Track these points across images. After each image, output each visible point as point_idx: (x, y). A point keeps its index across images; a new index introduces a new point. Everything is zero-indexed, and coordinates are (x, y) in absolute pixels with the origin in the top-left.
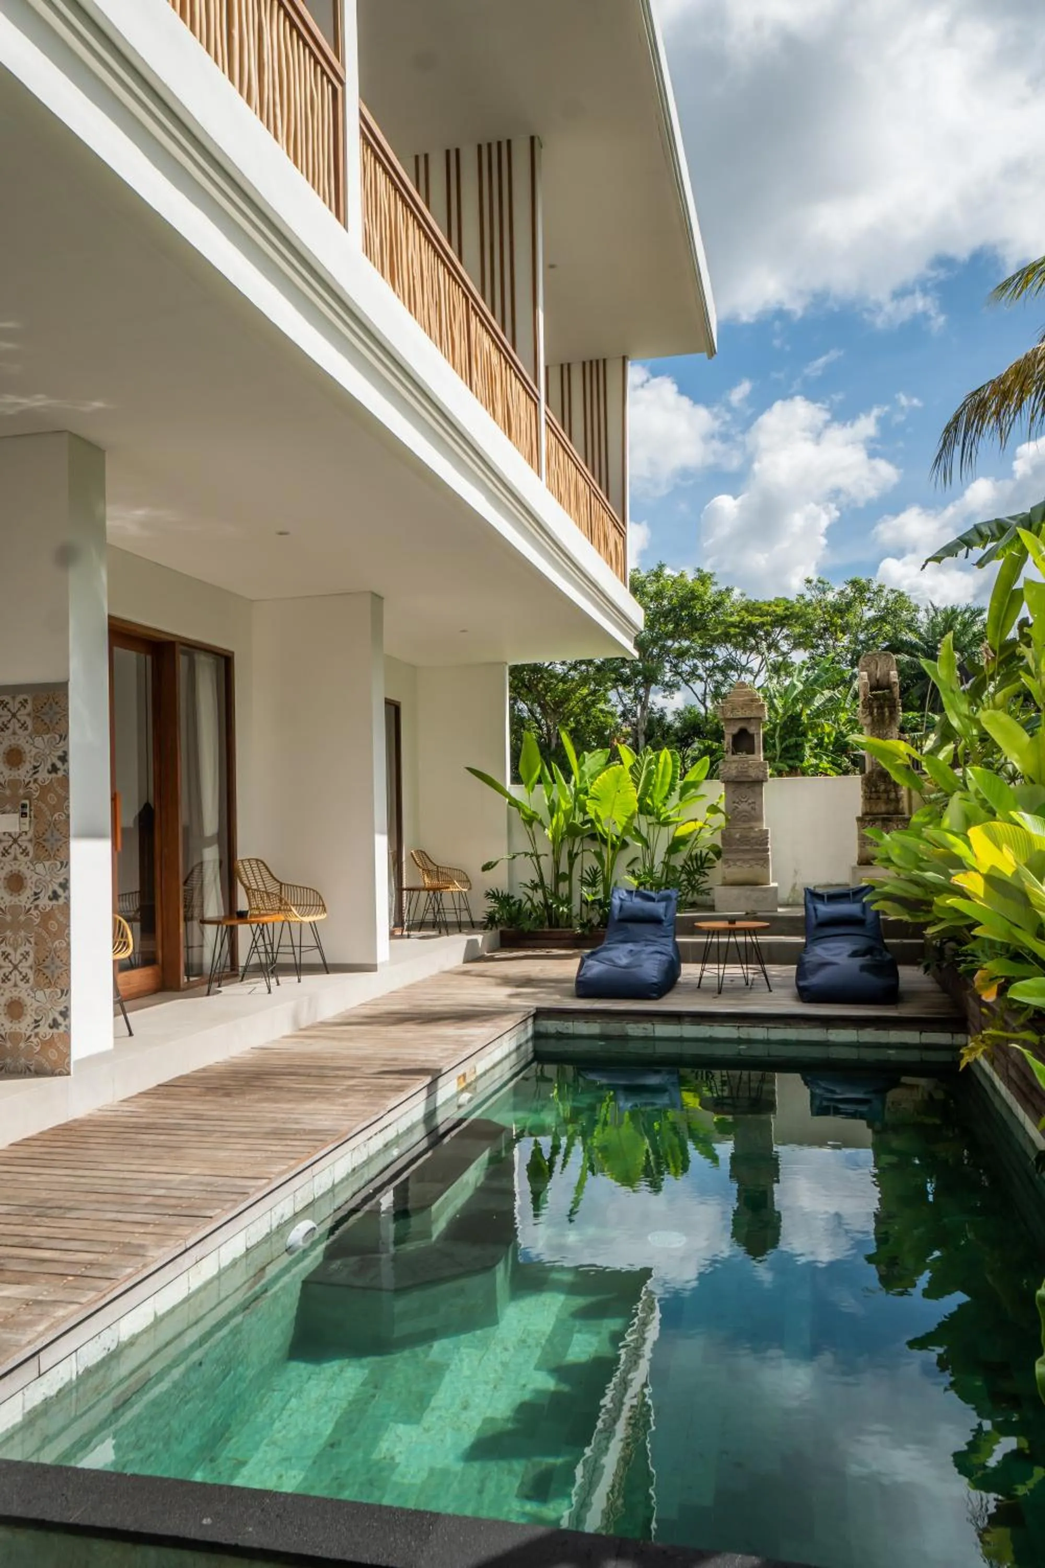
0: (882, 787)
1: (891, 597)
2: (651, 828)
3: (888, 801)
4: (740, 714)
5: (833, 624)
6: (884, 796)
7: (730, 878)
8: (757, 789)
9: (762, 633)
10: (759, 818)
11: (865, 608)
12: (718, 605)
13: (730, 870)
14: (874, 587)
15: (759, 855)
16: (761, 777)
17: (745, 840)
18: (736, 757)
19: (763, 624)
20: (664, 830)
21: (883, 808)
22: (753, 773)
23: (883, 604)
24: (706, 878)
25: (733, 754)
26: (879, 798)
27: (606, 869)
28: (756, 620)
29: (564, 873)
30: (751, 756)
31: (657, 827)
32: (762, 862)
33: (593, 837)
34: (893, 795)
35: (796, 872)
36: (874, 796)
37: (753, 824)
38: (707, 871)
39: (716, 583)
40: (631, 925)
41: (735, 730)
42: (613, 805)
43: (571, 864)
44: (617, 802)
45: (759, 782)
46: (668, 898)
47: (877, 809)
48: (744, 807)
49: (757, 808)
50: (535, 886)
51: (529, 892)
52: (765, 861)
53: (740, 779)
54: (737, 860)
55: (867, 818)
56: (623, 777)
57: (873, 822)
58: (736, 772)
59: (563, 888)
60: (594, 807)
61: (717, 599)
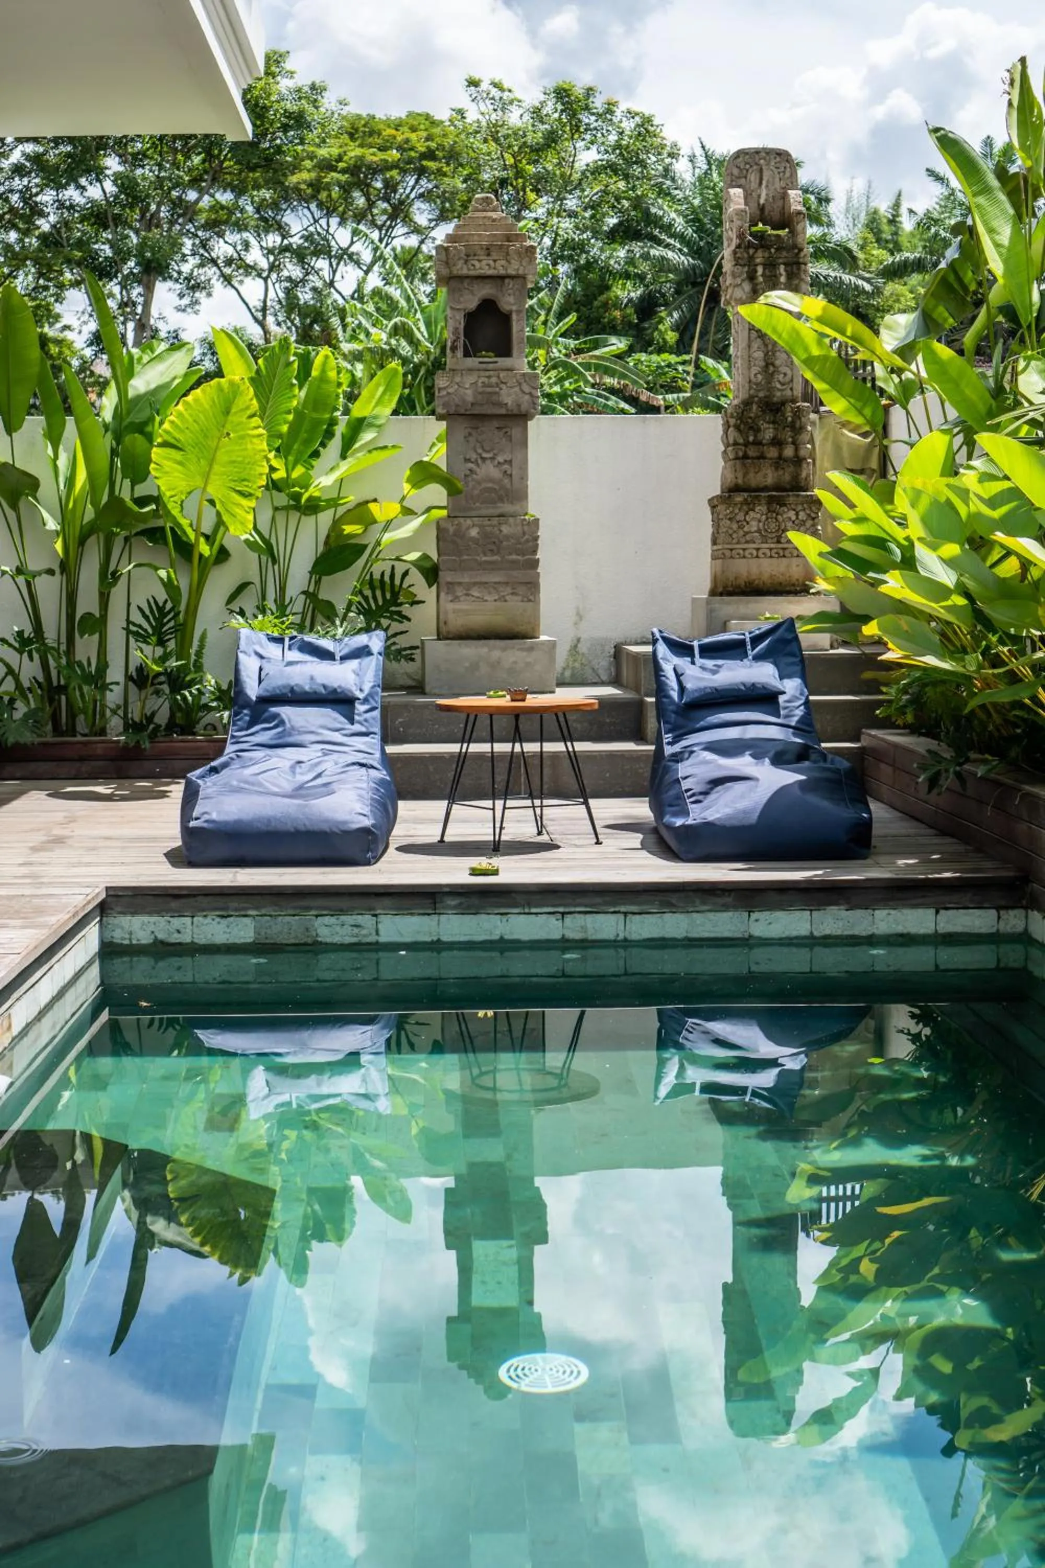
0: (768, 433)
1: (628, 126)
2: (281, 518)
3: (779, 462)
4: (483, 267)
6: (772, 453)
7: (457, 622)
8: (515, 432)
9: (379, 185)
10: (520, 495)
11: (580, 144)
12: (298, 121)
13: (457, 606)
14: (598, 103)
15: (518, 575)
16: (524, 408)
17: (491, 543)
18: (472, 362)
20: (308, 522)
21: (768, 476)
22: (509, 397)
23: (613, 138)
24: (405, 626)
25: (467, 354)
26: (762, 457)
27: (182, 607)
28: (373, 156)
29: (89, 615)
30: (503, 362)
31: (294, 516)
32: (521, 590)
33: (155, 535)
34: (789, 452)
35: (580, 616)
36: (752, 452)
37: (507, 508)
38: (406, 609)
39: (291, 74)
40: (285, 712)
41: (472, 303)
42: (211, 466)
43: (104, 599)
44: (222, 456)
45: (522, 417)
46: (362, 652)
47: (755, 479)
48: (489, 470)
49: (515, 472)
50: (23, 643)
51: (12, 657)
52: (533, 586)
53: (476, 411)
54: (469, 586)
55: (739, 498)
56: (240, 403)
57: (749, 505)
58: (469, 395)
59: (86, 647)
60: (168, 465)
61: (291, 107)
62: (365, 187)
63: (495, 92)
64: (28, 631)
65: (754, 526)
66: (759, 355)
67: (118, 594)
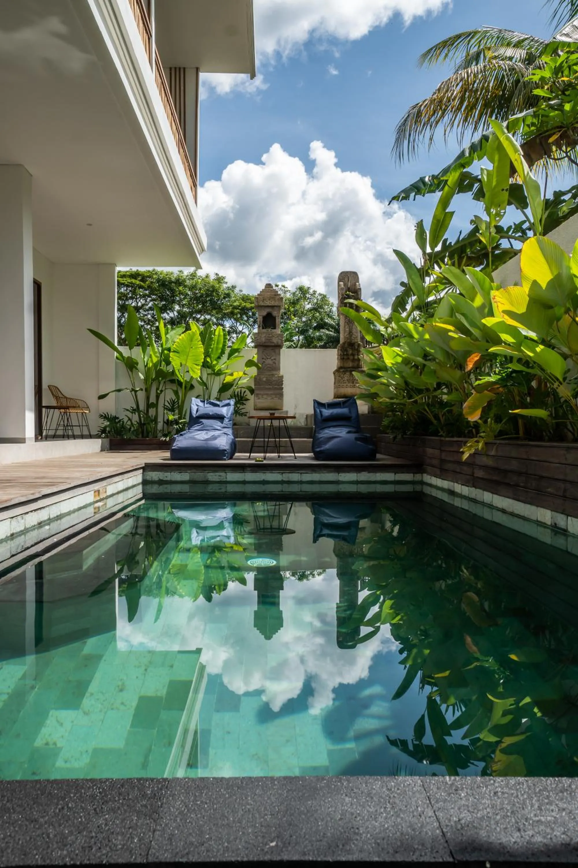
0: (350, 352)
1: (319, 298)
2: (209, 376)
3: (353, 360)
4: (268, 303)
5: (289, 311)
6: (351, 357)
7: (259, 405)
8: (277, 351)
10: (278, 369)
11: (307, 303)
12: (228, 295)
13: (259, 400)
14: (311, 291)
15: (278, 391)
16: (279, 343)
17: (269, 382)
18: (264, 330)
19: (252, 308)
20: (217, 378)
21: (350, 364)
22: (275, 340)
23: (315, 301)
24: (244, 406)
25: (263, 328)
26: (348, 359)
27: (180, 401)
28: (248, 305)
29: (153, 403)
30: (274, 330)
31: (213, 376)
32: (278, 396)
33: (172, 381)
34: (356, 357)
35: (296, 407)
36: (345, 357)
37: (274, 372)
38: (244, 402)
39: (226, 283)
40: (204, 421)
41: (265, 313)
42: (187, 356)
43: (158, 397)
44: (190, 354)
45: (280, 347)
46: (228, 405)
47: (346, 365)
48: (269, 361)
49: (277, 363)
50: (134, 411)
51: (130, 415)
52: (281, 395)
53: (266, 344)
54: (263, 395)
55: (342, 370)
56: (195, 338)
57: (345, 372)
58: (263, 340)
59: (152, 412)
60: (175, 358)
61: (227, 292)
62: (246, 314)
63: (283, 288)
64: (135, 407)
65: (346, 378)
66: (347, 329)
67: (162, 396)
